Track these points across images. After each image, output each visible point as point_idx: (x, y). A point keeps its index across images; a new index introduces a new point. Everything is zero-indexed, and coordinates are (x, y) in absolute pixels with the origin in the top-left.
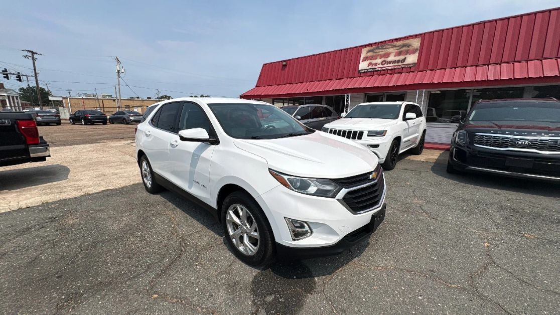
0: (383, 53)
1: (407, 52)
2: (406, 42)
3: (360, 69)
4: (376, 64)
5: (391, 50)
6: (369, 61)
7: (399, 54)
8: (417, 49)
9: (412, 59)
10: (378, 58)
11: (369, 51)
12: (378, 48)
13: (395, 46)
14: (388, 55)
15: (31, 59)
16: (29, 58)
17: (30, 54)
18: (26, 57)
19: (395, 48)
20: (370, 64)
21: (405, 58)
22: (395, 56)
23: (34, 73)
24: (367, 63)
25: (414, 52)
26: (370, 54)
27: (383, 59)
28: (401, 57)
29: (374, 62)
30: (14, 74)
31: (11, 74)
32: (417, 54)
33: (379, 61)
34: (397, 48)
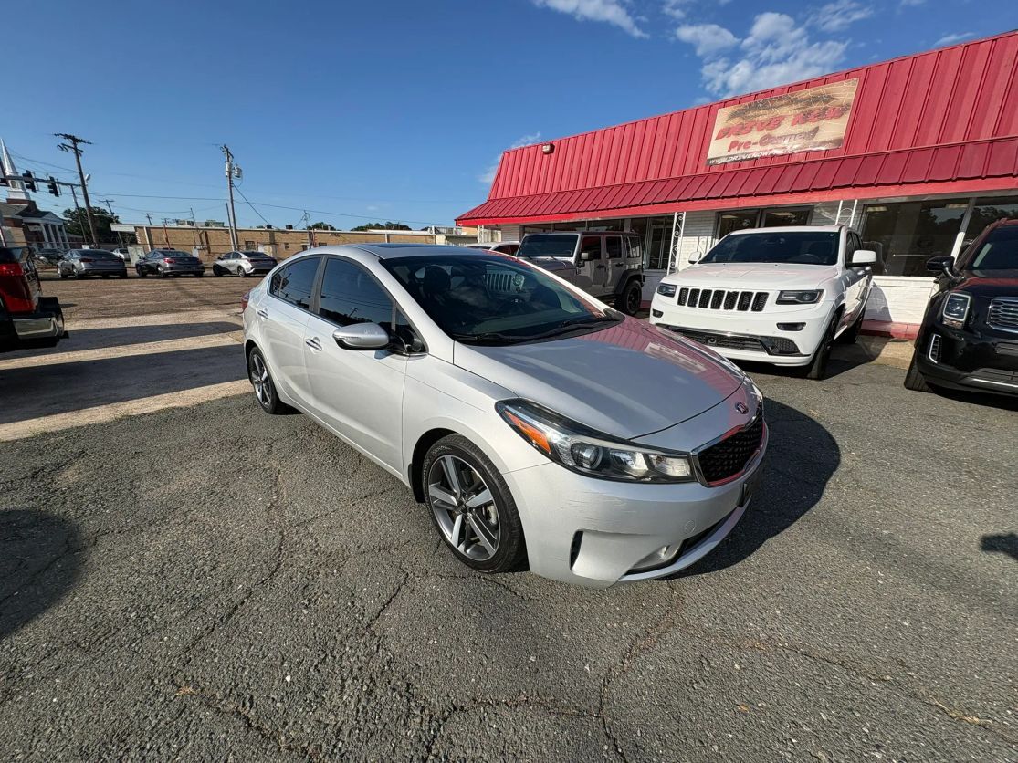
0: (765, 117)
1: (822, 115)
2: (823, 90)
3: (709, 156)
4: (747, 145)
5: (785, 111)
6: (733, 138)
7: (805, 118)
8: (848, 105)
9: (833, 130)
10: (755, 129)
11: (733, 116)
12: (756, 107)
13: (795, 101)
14: (777, 122)
15: (72, 151)
16: (69, 149)
17: (69, 142)
18: (63, 147)
19: (794, 106)
20: (734, 145)
21: (817, 128)
22: (792, 125)
23: (79, 180)
24: (727, 141)
25: (838, 113)
26: (736, 122)
27: (765, 132)
28: (809, 126)
29: (743, 139)
30: (43, 181)
31: (38, 180)
32: (846, 118)
33: (755, 136)
34: (799, 105)
